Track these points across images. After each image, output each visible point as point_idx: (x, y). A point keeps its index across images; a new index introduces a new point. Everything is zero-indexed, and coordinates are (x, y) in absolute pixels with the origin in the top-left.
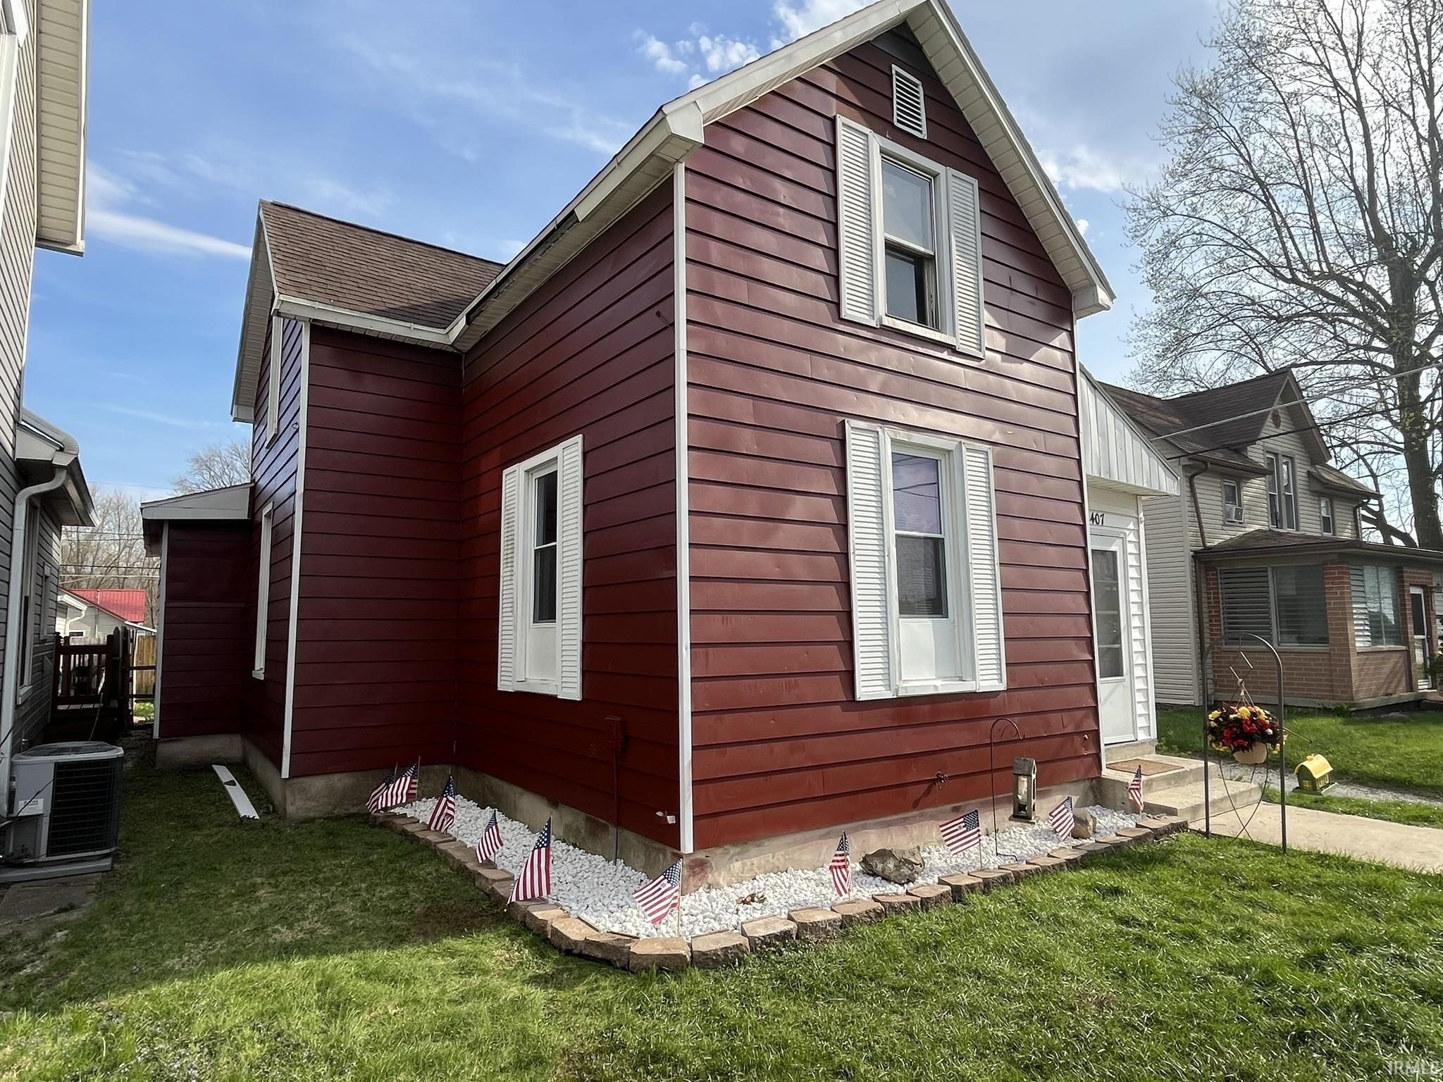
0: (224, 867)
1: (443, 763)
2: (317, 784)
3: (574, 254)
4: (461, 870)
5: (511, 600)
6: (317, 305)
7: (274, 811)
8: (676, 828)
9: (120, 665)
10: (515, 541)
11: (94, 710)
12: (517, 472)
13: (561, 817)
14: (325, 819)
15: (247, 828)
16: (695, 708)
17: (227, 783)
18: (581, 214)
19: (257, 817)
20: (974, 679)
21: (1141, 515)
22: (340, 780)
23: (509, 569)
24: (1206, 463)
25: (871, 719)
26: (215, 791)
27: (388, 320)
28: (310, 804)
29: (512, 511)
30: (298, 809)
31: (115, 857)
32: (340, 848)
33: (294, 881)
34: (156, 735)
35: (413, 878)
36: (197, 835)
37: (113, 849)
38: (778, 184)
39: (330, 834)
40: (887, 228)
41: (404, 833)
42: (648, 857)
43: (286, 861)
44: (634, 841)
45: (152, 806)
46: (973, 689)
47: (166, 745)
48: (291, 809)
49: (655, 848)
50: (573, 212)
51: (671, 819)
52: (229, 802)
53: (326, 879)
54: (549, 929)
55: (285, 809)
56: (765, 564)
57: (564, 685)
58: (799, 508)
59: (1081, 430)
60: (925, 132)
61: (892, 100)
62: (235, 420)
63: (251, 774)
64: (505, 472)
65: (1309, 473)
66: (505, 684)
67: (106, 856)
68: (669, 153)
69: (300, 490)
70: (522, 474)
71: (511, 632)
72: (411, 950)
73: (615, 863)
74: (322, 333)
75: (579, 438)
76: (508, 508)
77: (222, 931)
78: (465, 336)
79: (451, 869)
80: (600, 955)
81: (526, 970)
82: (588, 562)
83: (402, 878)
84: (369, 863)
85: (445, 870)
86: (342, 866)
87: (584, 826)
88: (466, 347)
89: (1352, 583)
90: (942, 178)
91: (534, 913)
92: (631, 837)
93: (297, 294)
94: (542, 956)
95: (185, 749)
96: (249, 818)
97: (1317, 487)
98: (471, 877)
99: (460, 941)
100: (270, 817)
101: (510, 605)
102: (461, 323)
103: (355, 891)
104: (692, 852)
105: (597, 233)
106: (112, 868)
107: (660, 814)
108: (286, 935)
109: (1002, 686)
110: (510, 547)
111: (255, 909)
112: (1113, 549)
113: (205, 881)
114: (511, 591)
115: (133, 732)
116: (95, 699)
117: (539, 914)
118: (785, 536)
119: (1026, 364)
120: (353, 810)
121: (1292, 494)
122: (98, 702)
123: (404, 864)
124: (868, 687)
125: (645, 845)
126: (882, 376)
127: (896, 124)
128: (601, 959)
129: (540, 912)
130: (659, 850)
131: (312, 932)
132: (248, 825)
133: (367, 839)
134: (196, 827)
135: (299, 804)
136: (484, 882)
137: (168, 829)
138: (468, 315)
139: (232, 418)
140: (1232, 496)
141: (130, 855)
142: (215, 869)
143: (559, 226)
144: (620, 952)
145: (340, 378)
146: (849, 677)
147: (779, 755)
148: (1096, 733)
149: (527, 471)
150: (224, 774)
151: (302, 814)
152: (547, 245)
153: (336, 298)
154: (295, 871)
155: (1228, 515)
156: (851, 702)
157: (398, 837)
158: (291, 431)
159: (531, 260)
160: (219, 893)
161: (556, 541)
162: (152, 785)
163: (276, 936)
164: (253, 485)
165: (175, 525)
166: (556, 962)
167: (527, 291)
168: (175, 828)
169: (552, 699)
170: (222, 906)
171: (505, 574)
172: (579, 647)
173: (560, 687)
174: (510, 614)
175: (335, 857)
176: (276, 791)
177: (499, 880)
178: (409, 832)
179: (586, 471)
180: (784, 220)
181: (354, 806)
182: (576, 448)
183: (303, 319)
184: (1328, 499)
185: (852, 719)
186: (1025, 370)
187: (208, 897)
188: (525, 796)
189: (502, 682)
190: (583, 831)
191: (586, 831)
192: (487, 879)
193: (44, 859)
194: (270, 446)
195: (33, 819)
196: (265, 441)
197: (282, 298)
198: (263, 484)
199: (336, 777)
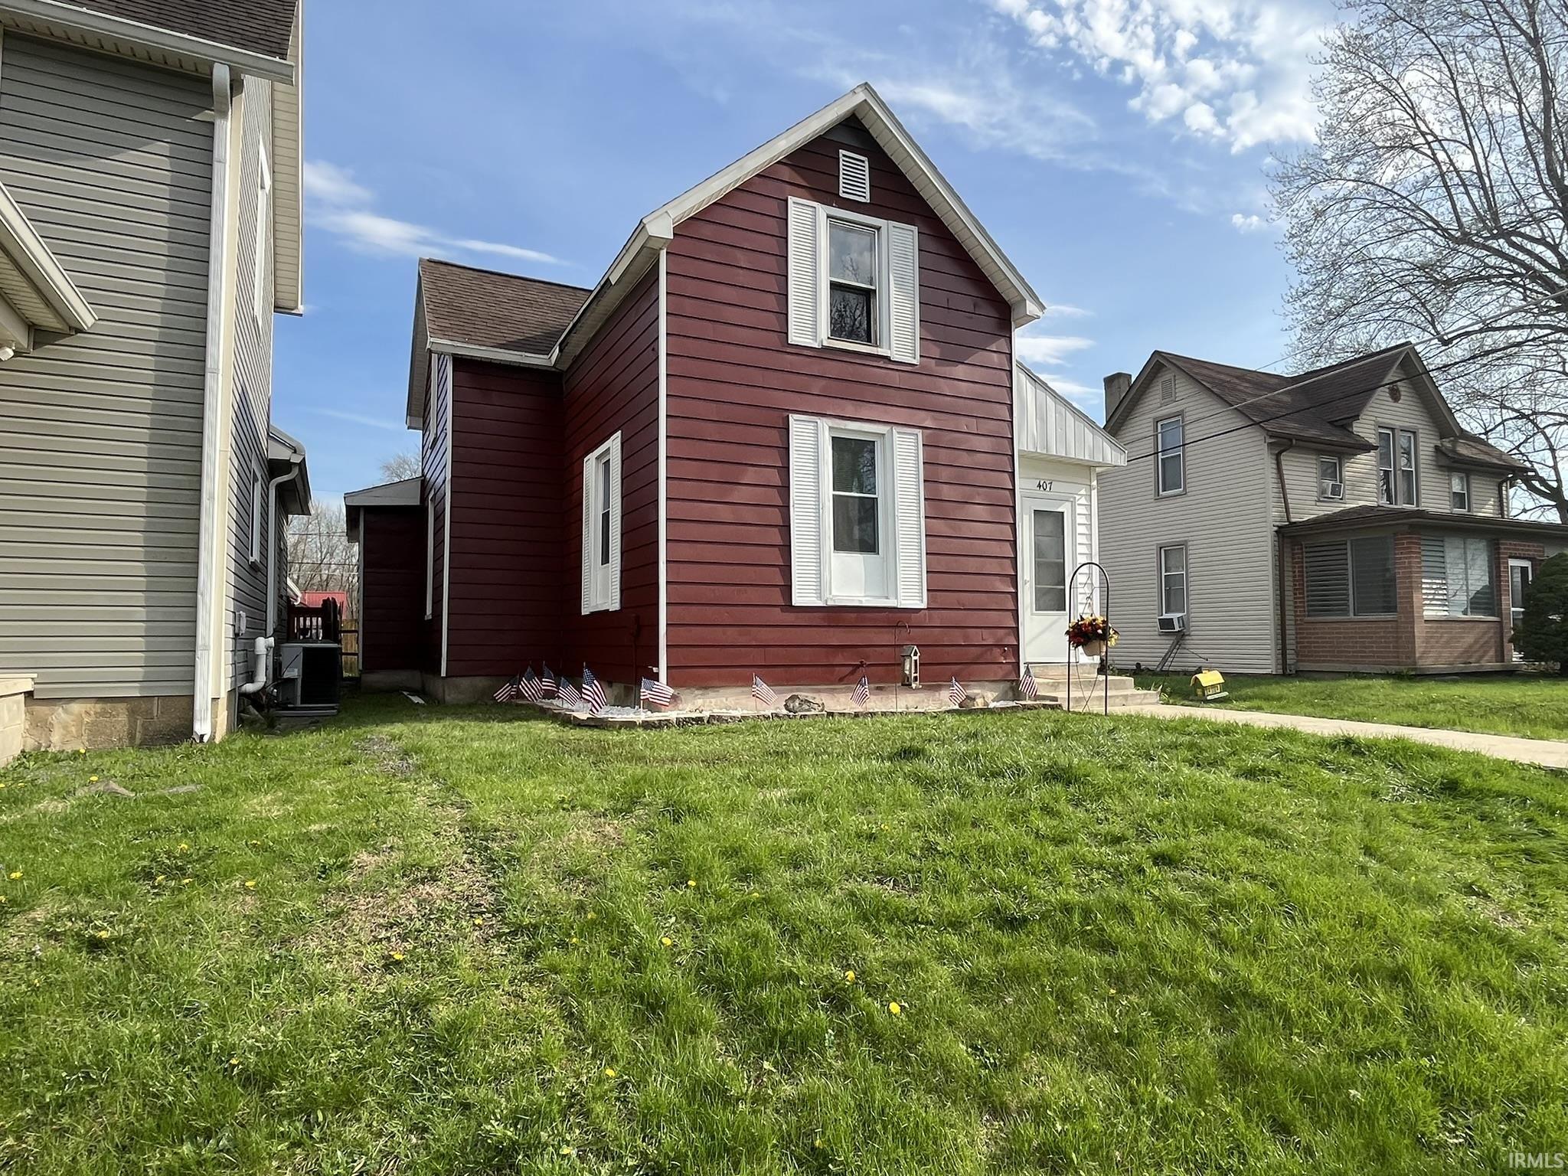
2: (465, 682)
5: (588, 551)
6: (458, 344)
8: (657, 674)
10: (590, 509)
12: (591, 460)
13: (613, 691)
17: (408, 695)
18: (613, 280)
20: (896, 598)
21: (1094, 483)
22: (480, 681)
23: (587, 529)
24: (1291, 440)
25: (803, 618)
27: (507, 351)
28: (461, 695)
29: (588, 488)
30: (452, 697)
31: (339, 711)
38: (738, 253)
40: (832, 272)
46: (895, 605)
47: (369, 675)
48: (447, 698)
50: (608, 279)
51: (655, 670)
55: (445, 696)
56: (724, 513)
57: (613, 602)
58: (750, 475)
59: (1015, 415)
60: (868, 197)
61: (838, 177)
62: (410, 427)
63: (426, 693)
64: (585, 460)
65: (1436, 447)
66: (585, 609)
67: (335, 708)
68: (656, 245)
69: (449, 477)
70: (594, 461)
71: (588, 574)
74: (459, 363)
75: (619, 433)
76: (586, 486)
78: (559, 361)
87: (623, 693)
89: (1423, 553)
90: (884, 231)
93: (444, 336)
95: (379, 679)
96: (416, 702)
97: (1444, 461)
100: (434, 704)
101: (588, 554)
102: (556, 351)
105: (627, 291)
106: (338, 714)
109: (924, 606)
110: (587, 513)
112: (1060, 510)
114: (588, 544)
118: (740, 494)
119: (961, 366)
121: (1413, 469)
124: (801, 597)
126: (823, 382)
127: (842, 195)
135: (453, 694)
138: (560, 345)
139: (407, 427)
140: (1332, 472)
143: (602, 287)
145: (474, 395)
146: (787, 589)
147: (731, 635)
148: (1016, 649)
149: (596, 459)
151: (456, 701)
153: (469, 337)
155: (1324, 492)
156: (789, 607)
158: (443, 435)
161: (610, 506)
164: (423, 478)
165: (369, 509)
169: (606, 612)
171: (585, 533)
172: (619, 575)
173: (611, 604)
174: (588, 561)
179: (624, 455)
180: (742, 277)
182: (618, 442)
183: (448, 354)
184: (1463, 475)
185: (790, 618)
186: (960, 371)
189: (584, 607)
190: (623, 696)
193: (299, 704)
194: (432, 448)
195: (292, 681)
196: (429, 443)
197: (432, 340)
198: (428, 476)
199: (478, 679)
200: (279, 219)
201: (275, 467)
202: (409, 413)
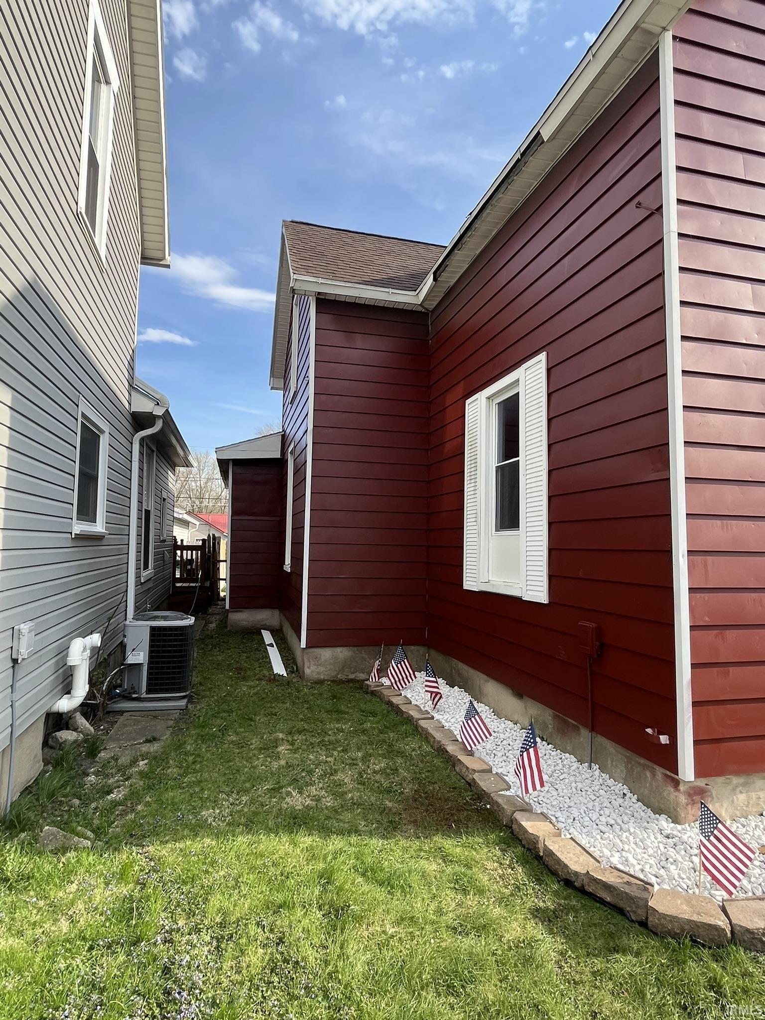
0: (258, 718)
1: (418, 645)
2: (326, 654)
3: (535, 183)
4: (441, 751)
5: (475, 512)
6: (320, 281)
7: (297, 670)
8: (672, 751)
9: (211, 559)
10: (478, 460)
11: (196, 587)
12: (479, 399)
13: (526, 709)
14: (332, 681)
15: (277, 683)
16: (694, 622)
17: (268, 645)
18: (546, 135)
19: (285, 675)
22: (341, 652)
23: (473, 485)
26: (260, 651)
27: (373, 288)
28: (322, 669)
29: (474, 434)
30: (312, 672)
31: (190, 699)
32: (342, 712)
33: (306, 740)
34: (227, 607)
35: (401, 754)
36: (244, 685)
37: (187, 693)
39: (334, 697)
41: (390, 703)
42: (629, 771)
43: (302, 720)
44: (612, 750)
45: (220, 658)
47: (235, 614)
48: (307, 671)
49: (639, 764)
50: (539, 133)
51: (664, 739)
52: (268, 660)
53: (330, 742)
54: (541, 846)
55: (304, 671)
57: (529, 588)
62: (272, 388)
63: (285, 639)
64: (468, 401)
66: (470, 583)
67: (184, 697)
69: (311, 427)
70: (484, 401)
71: (475, 539)
72: (403, 842)
73: (590, 767)
74: (325, 304)
75: (543, 356)
76: (471, 432)
77: (248, 785)
78: (431, 294)
79: (432, 747)
80: (608, 899)
81: (524, 898)
82: (554, 472)
83: (392, 752)
84: (364, 731)
85: (427, 748)
86: (342, 731)
87: (551, 722)
88: (432, 305)
91: (523, 823)
92: (609, 746)
93: (305, 273)
94: (539, 881)
95: (243, 618)
96: (279, 675)
98: (451, 761)
99: (450, 842)
100: (294, 675)
101: (474, 516)
102: (430, 280)
103: (353, 760)
104: (693, 780)
105: (561, 154)
106: (187, 707)
107: (649, 731)
108: (296, 801)
110: (473, 466)
111: (275, 765)
113: (243, 730)
114: (475, 504)
115: (219, 602)
116: (196, 581)
117: (526, 824)
120: (352, 676)
122: (197, 582)
123: (392, 735)
125: (626, 756)
128: (609, 903)
129: (529, 823)
130: (645, 767)
131: (318, 799)
132: (278, 681)
133: (363, 706)
134: (244, 679)
135: (313, 668)
136: (464, 770)
137: (227, 678)
138: (435, 273)
139: (270, 388)
141: (200, 697)
142: (251, 720)
143: (523, 155)
144: (634, 903)
145: (337, 338)
149: (488, 398)
150: (268, 638)
151: (315, 676)
152: (510, 181)
153: (334, 275)
154: (307, 731)
157: (384, 706)
158: (305, 382)
159: (493, 202)
160: (252, 744)
161: (518, 457)
162: (223, 642)
163: (288, 800)
164: (283, 433)
165: (237, 462)
166: (556, 894)
167: (487, 237)
168: (231, 677)
169: (517, 600)
170: (250, 758)
171: (469, 490)
172: (545, 553)
173: (524, 589)
174: (475, 523)
175: (338, 721)
176: (298, 655)
177: (479, 771)
178: (393, 704)
179: (550, 387)
181: (353, 673)
182: (540, 366)
183: (311, 294)
187: (242, 747)
188: (489, 683)
189: (467, 583)
190: (550, 726)
191: (554, 727)
192: (467, 768)
193: (144, 695)
194: (292, 402)
195: (139, 666)
196: (289, 400)
197: (296, 277)
198: (288, 431)
199: (339, 650)
200: (143, 155)
201: (140, 421)
202: (272, 375)
